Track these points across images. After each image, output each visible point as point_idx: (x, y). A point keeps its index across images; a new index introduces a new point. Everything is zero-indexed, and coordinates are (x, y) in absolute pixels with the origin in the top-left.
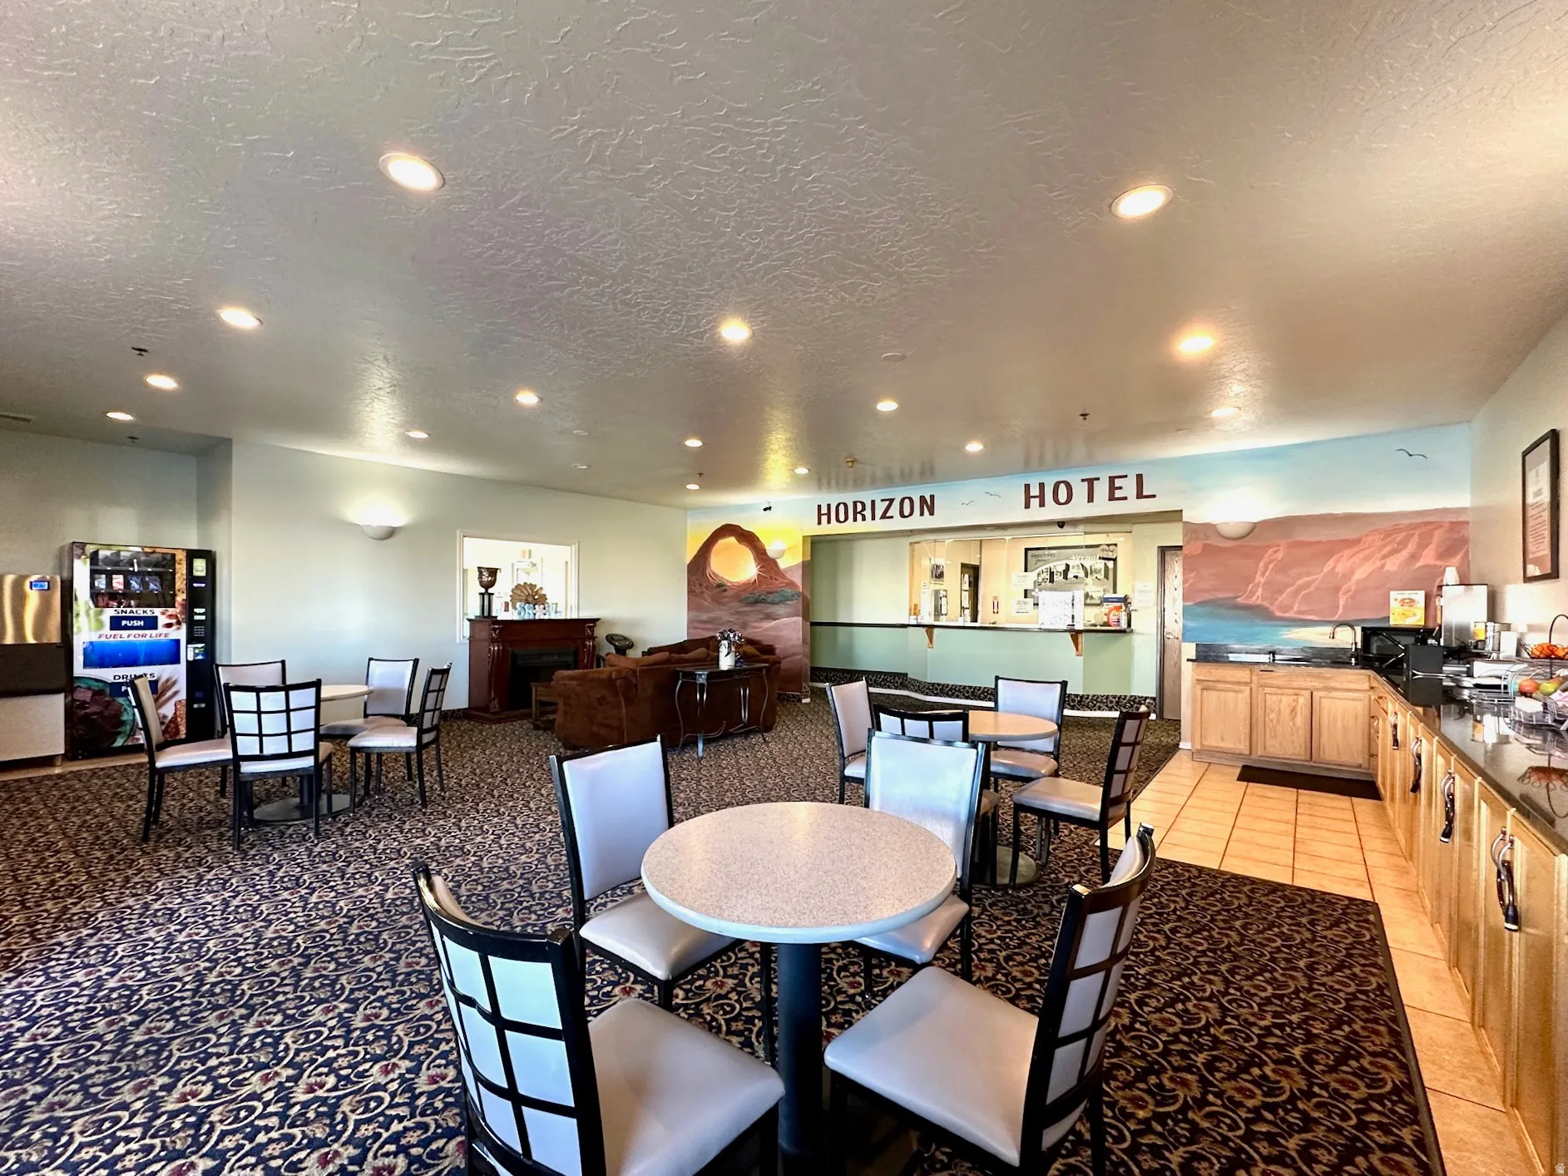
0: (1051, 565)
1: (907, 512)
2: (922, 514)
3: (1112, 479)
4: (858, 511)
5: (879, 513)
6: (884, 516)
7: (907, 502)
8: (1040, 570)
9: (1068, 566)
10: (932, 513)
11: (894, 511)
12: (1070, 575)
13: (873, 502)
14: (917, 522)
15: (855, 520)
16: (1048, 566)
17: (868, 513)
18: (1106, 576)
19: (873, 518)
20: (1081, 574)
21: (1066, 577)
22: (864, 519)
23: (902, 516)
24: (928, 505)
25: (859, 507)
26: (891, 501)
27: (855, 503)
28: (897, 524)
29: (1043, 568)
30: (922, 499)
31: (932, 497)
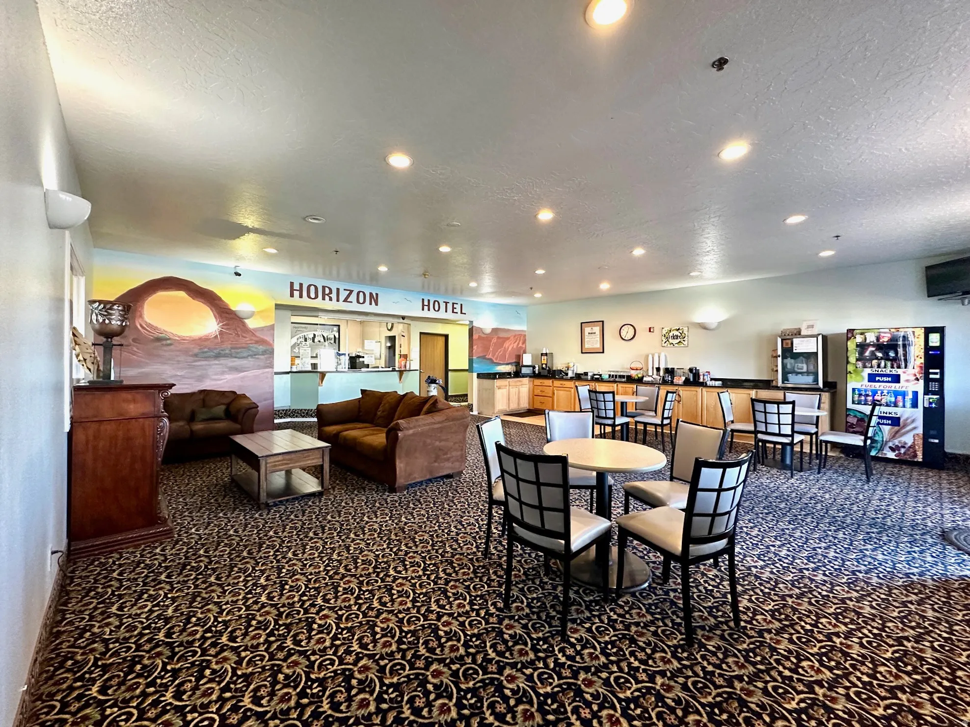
0: (305, 334)
1: (361, 300)
2: (371, 304)
3: (453, 304)
4: (326, 293)
5: (342, 298)
6: (345, 300)
7: (361, 294)
8: (298, 336)
9: (315, 335)
10: (377, 304)
11: (353, 297)
12: (316, 340)
13: (338, 290)
14: (367, 308)
15: (324, 299)
16: (303, 334)
17: (334, 296)
18: (335, 342)
19: (338, 300)
20: (322, 340)
21: (313, 341)
22: (331, 299)
23: (358, 302)
24: (374, 299)
25: (327, 291)
26: (351, 292)
27: (324, 287)
28: (354, 306)
29: (301, 335)
30: (371, 294)
31: (377, 294)
